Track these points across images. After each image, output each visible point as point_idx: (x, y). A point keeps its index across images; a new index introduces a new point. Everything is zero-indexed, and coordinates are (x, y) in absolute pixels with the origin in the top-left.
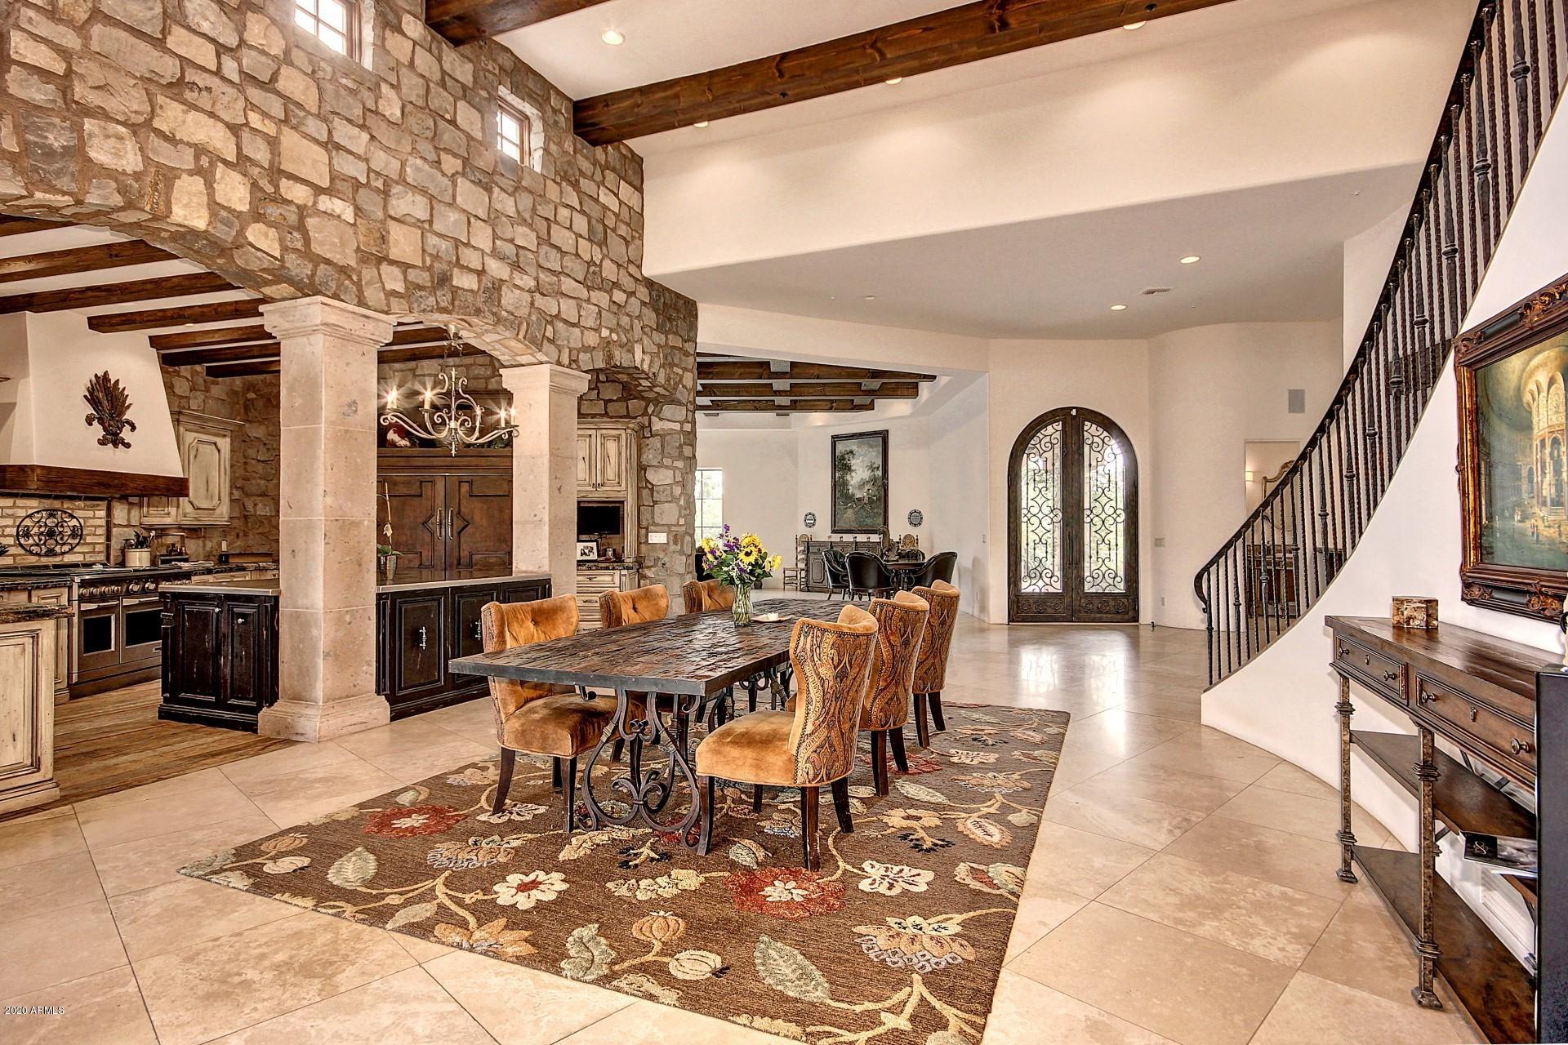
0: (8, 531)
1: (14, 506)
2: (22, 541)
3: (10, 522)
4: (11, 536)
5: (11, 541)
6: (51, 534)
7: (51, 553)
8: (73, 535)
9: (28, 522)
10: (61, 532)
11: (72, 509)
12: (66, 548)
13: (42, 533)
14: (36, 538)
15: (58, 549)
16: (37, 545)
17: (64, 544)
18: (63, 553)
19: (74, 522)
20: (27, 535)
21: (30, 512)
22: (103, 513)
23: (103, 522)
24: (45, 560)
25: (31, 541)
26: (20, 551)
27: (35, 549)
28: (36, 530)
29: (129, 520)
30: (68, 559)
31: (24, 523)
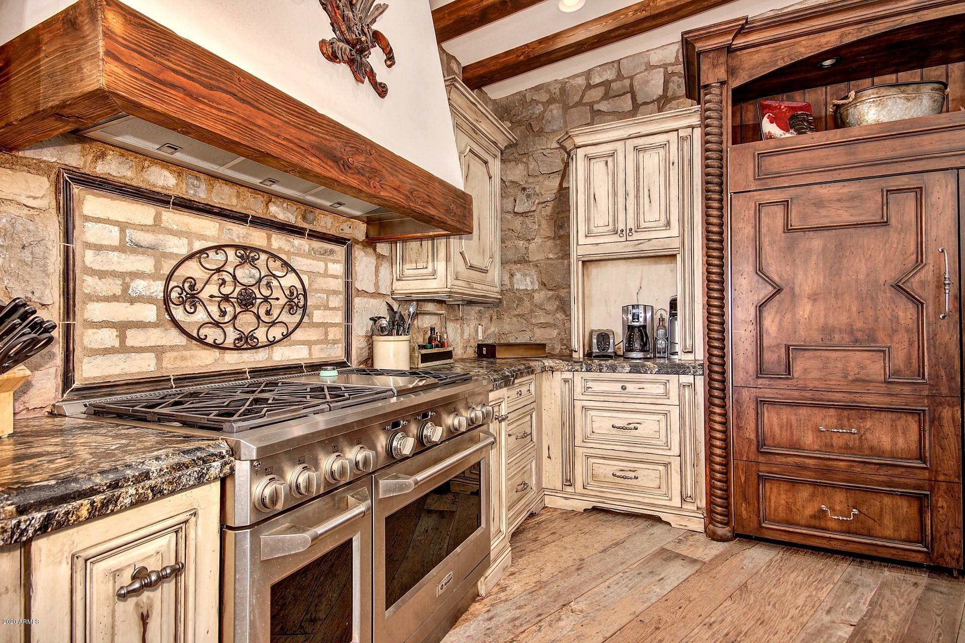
0: (139, 286)
1: (156, 226)
2: (179, 313)
3: (146, 264)
4: (150, 300)
5: (149, 313)
6: (246, 301)
7: (246, 342)
8: (291, 307)
9: (192, 269)
10: (266, 299)
11: (288, 253)
12: (277, 332)
13: (226, 298)
14: (214, 310)
15: (260, 335)
16: (217, 324)
17: (273, 323)
18: (272, 343)
19: (290, 280)
20: (191, 298)
21: (198, 246)
22: (337, 268)
23: (338, 285)
24: (233, 360)
25: (200, 316)
26: (175, 338)
27: (212, 334)
28: (212, 289)
29: (376, 285)
30: (282, 355)
31: (183, 272)
